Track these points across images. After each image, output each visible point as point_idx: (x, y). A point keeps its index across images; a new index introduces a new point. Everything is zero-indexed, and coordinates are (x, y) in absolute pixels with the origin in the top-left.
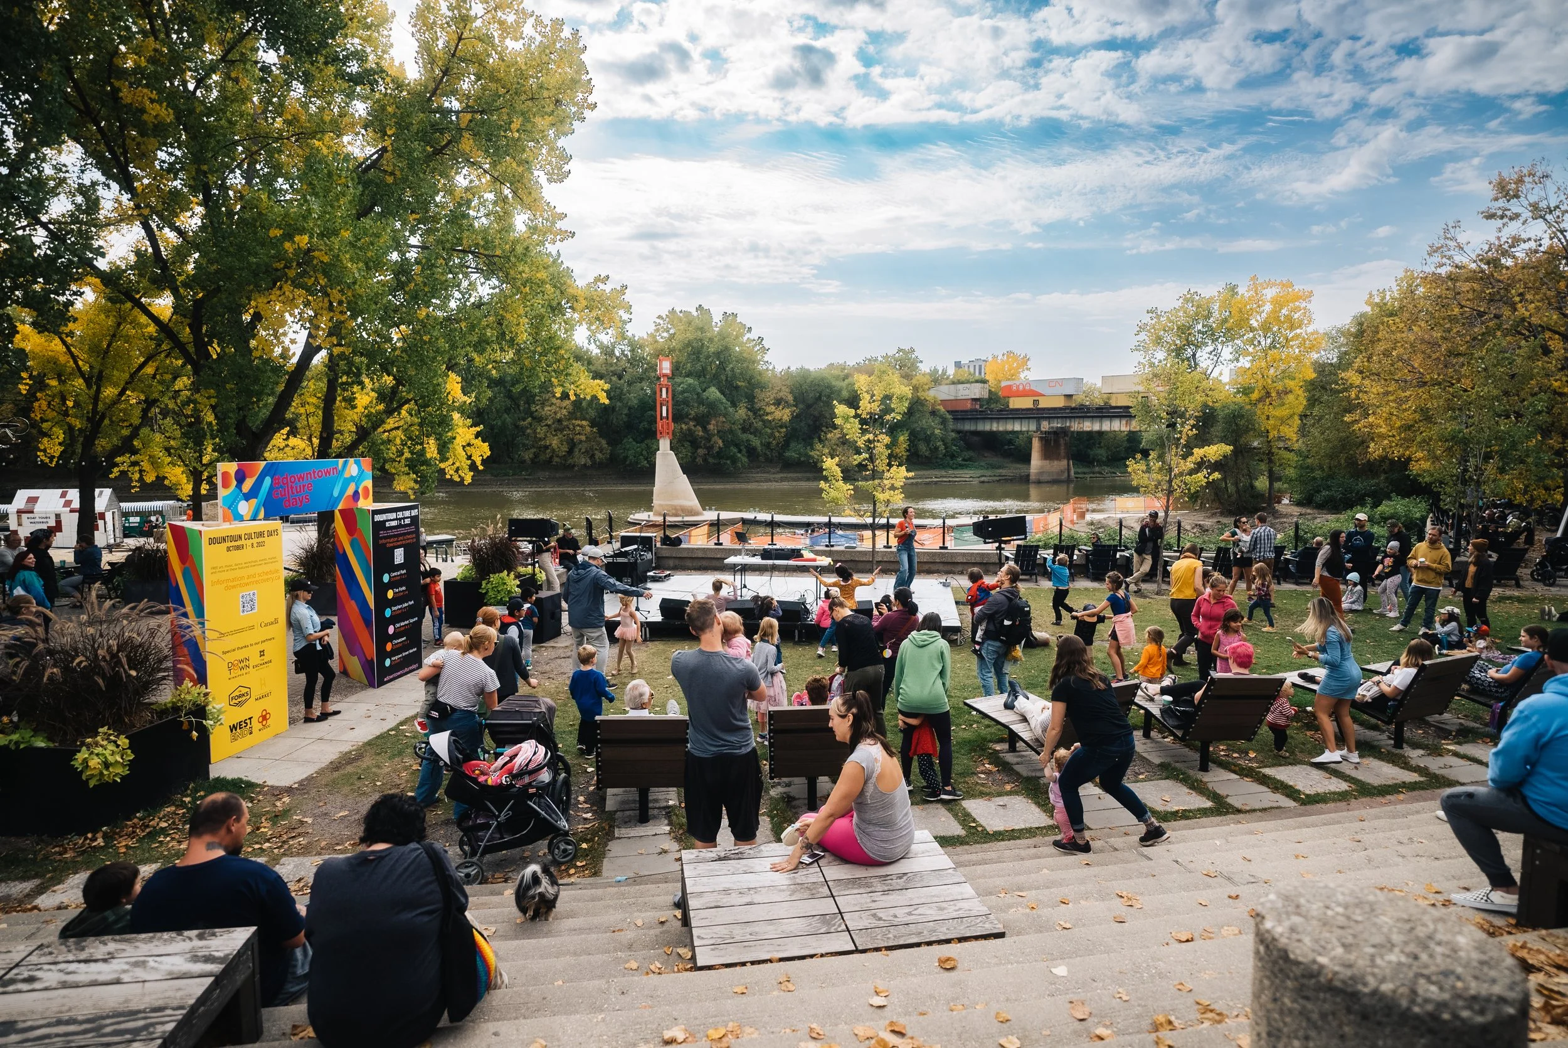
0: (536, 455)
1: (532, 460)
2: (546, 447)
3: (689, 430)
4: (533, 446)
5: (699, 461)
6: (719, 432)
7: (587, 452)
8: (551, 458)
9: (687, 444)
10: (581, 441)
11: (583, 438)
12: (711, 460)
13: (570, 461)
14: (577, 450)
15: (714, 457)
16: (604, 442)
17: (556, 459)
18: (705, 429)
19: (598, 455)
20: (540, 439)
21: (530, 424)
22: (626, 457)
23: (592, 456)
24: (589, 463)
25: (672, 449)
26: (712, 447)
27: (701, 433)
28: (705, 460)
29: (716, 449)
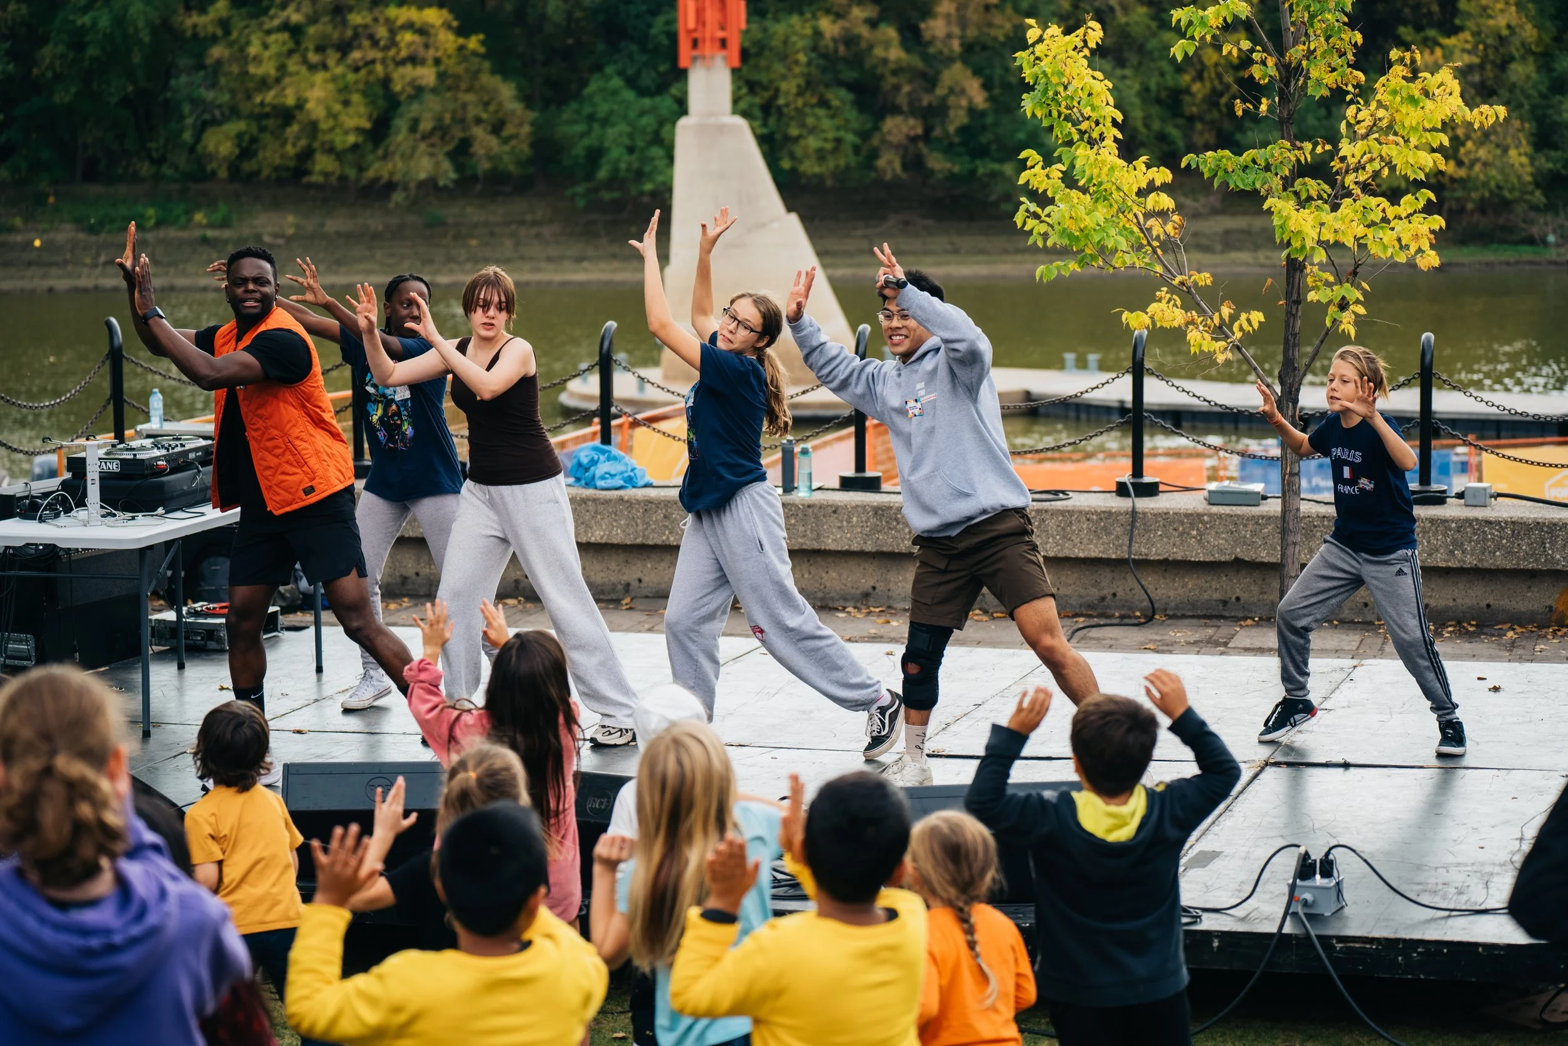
0: (247, 149)
1: (234, 169)
2: (286, 115)
3: (850, 40)
4: (234, 112)
5: (890, 163)
6: (969, 48)
7: (441, 130)
8: (307, 155)
9: (839, 97)
10: (419, 91)
11: (427, 75)
12: (938, 163)
13: (378, 169)
14: (401, 124)
15: (949, 149)
16: (506, 92)
17: (323, 163)
18: (912, 36)
19: (485, 143)
20: (264, 84)
21: (225, 25)
22: (595, 155)
23: (461, 152)
24: (448, 173)
25: (739, 107)
26: (940, 110)
27: (896, 53)
28: (914, 164)
29: (958, 118)
